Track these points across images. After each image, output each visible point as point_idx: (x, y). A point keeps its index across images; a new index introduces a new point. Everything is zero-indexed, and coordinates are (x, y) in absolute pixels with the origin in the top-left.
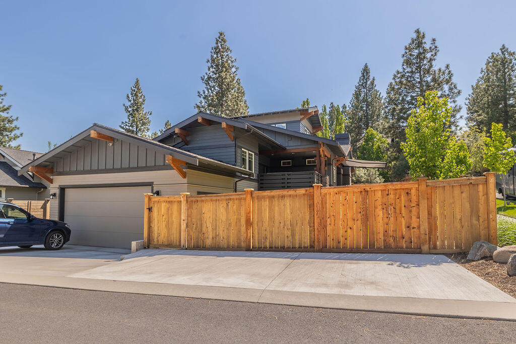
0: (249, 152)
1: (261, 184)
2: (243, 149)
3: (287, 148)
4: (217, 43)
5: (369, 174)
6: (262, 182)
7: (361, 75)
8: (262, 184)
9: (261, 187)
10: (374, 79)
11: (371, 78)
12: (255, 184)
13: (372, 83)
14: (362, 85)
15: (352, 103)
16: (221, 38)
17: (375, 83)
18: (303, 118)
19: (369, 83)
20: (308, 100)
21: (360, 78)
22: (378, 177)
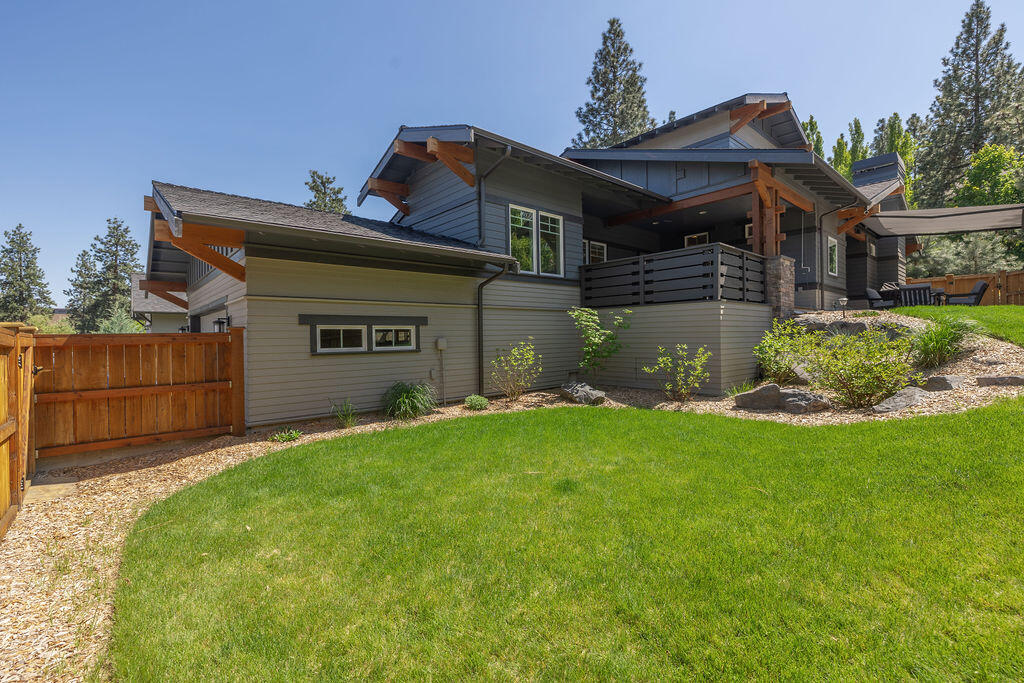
0: (541, 213)
1: (587, 289)
2: (511, 206)
3: (675, 199)
4: (605, 43)
5: (972, 253)
6: (589, 284)
7: (959, 29)
8: (590, 289)
9: (587, 298)
10: (1002, 30)
11: (993, 29)
12: (575, 292)
13: (998, 41)
14: (963, 52)
15: (935, 109)
16: (614, 32)
17: (1007, 37)
18: (737, 125)
19: (984, 43)
20: (812, 118)
21: (958, 38)
22: (1004, 257)
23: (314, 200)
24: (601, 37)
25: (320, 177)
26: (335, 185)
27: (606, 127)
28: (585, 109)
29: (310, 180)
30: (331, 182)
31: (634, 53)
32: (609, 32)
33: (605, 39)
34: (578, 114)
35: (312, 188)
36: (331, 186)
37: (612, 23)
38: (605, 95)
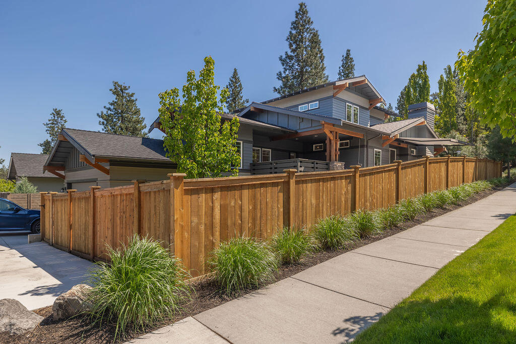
23: (116, 101)
24: (295, 13)
25: (119, 86)
26: (130, 91)
27: (297, 67)
28: (284, 57)
29: (113, 88)
30: (127, 89)
31: (314, 24)
32: (300, 10)
33: (297, 14)
34: (281, 59)
35: (114, 93)
36: (126, 91)
37: (301, 5)
38: (296, 48)
